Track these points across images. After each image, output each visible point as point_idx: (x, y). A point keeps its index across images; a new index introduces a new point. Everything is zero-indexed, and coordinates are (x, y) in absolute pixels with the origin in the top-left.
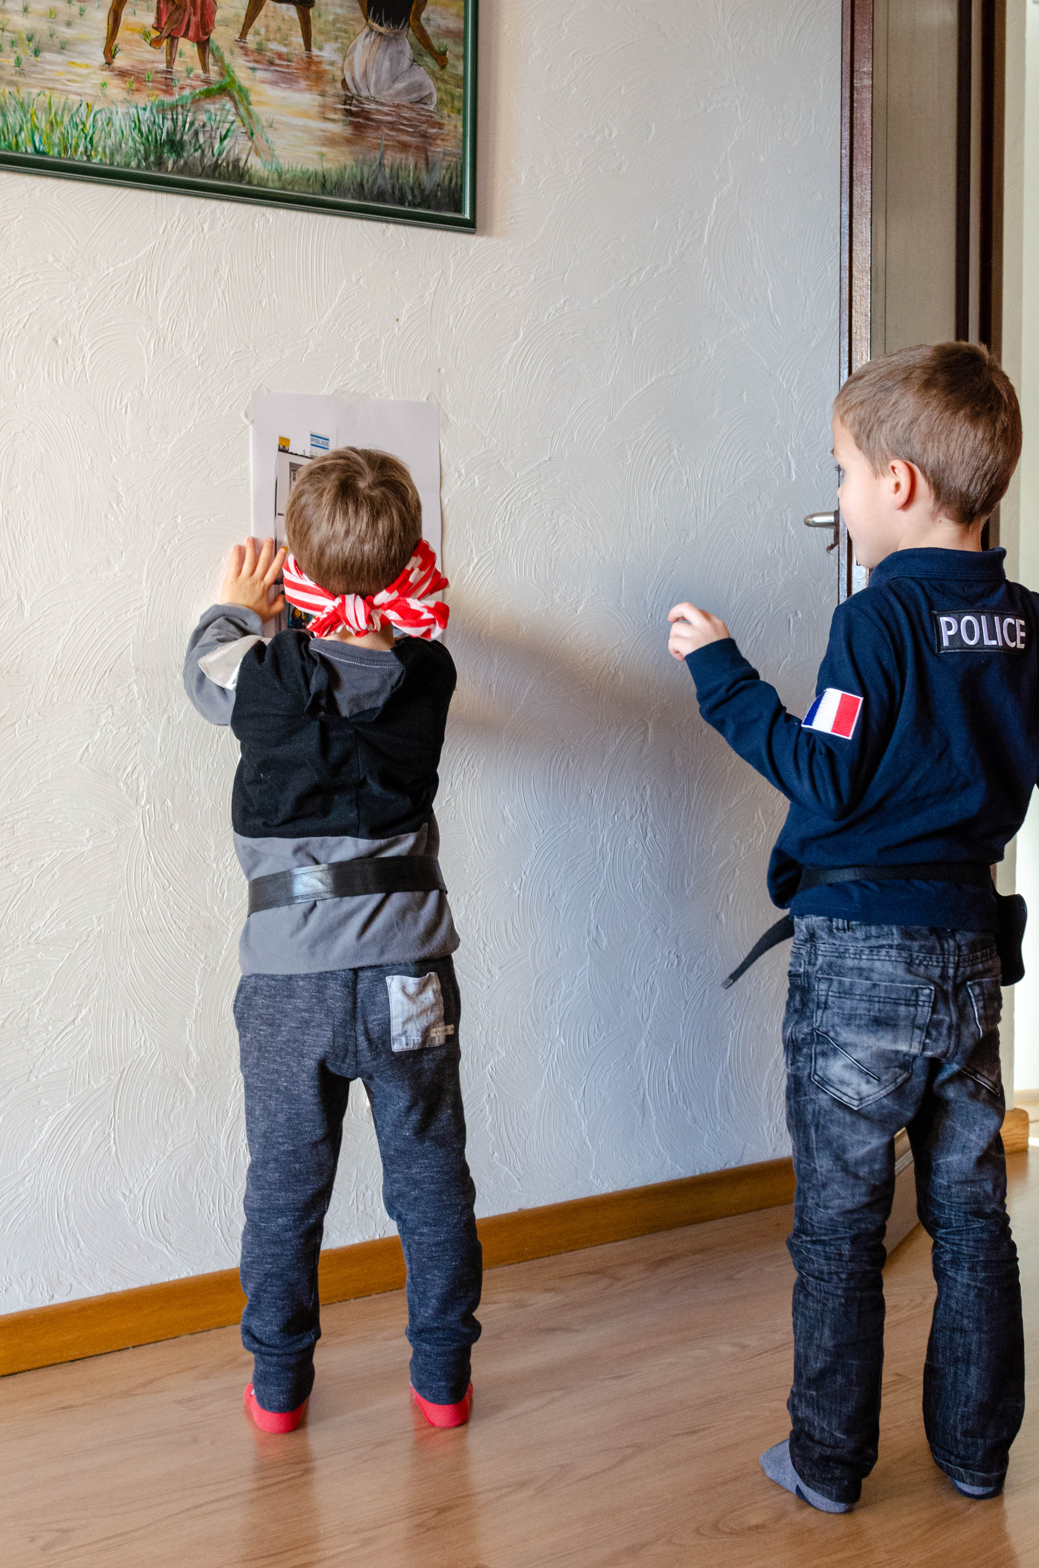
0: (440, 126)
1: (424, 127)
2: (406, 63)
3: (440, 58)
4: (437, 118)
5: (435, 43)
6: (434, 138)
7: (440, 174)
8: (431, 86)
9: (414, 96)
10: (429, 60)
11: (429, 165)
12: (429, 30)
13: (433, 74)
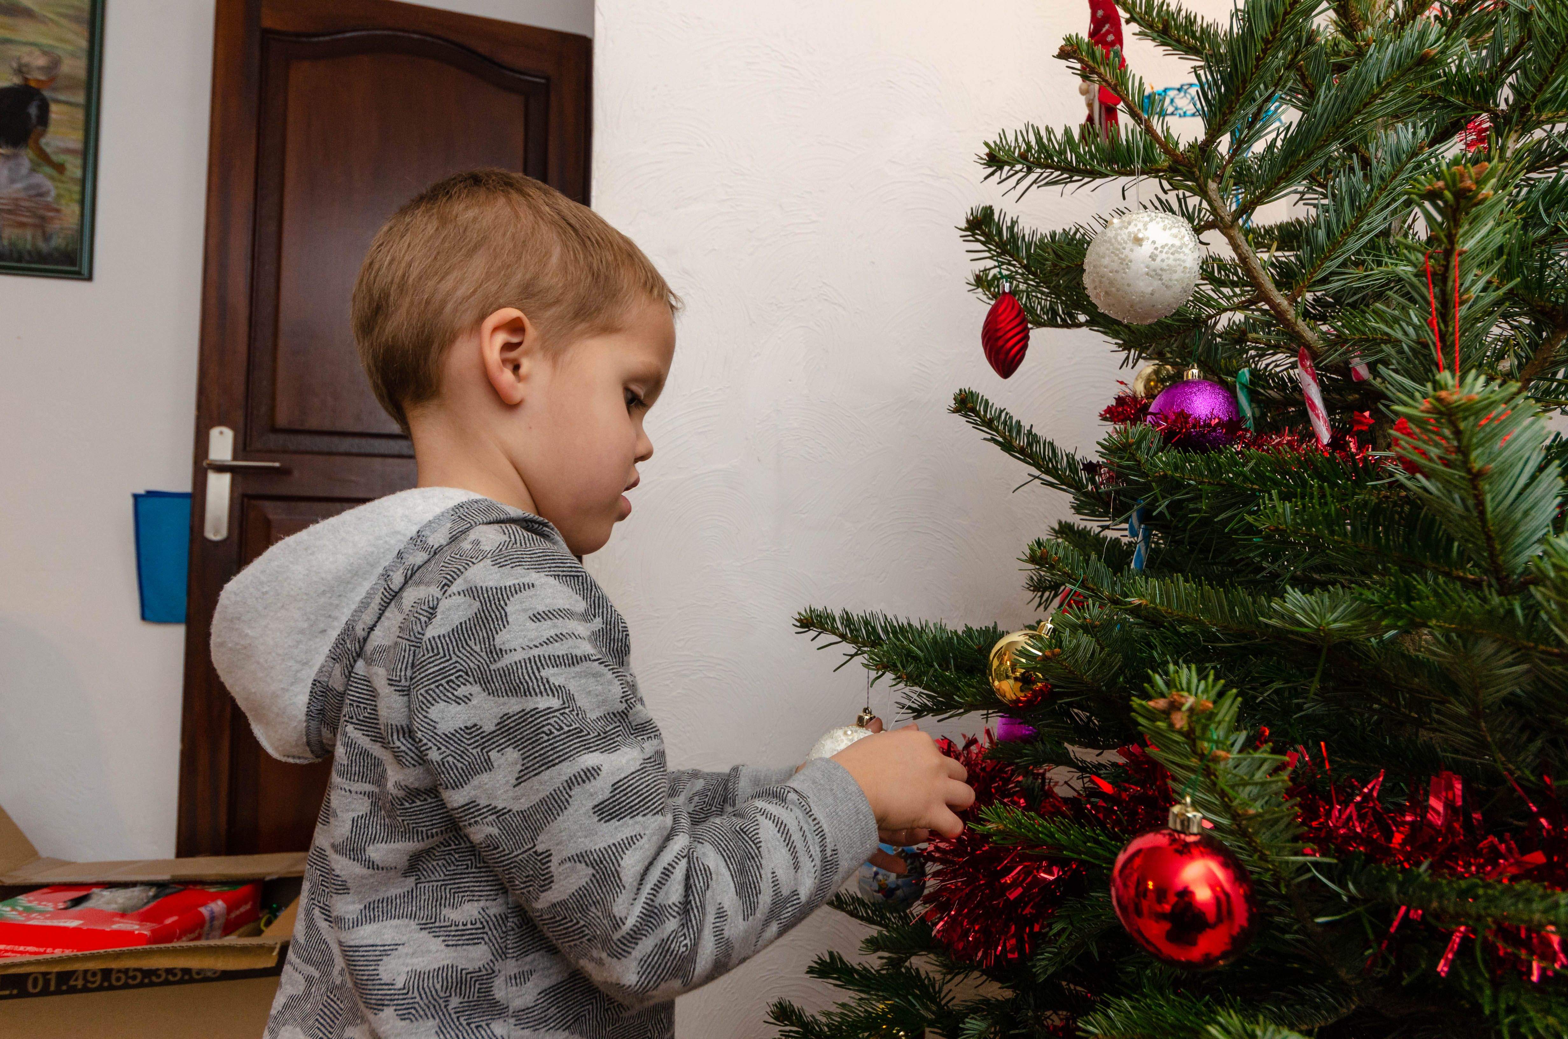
0: (58, 211)
1: (42, 212)
2: (24, 170)
3: (60, 168)
4: (55, 206)
5: (55, 158)
6: (51, 219)
7: (58, 242)
8: (48, 184)
9: (33, 192)
10: (48, 170)
11: (47, 238)
12: (48, 150)
13: (52, 178)
